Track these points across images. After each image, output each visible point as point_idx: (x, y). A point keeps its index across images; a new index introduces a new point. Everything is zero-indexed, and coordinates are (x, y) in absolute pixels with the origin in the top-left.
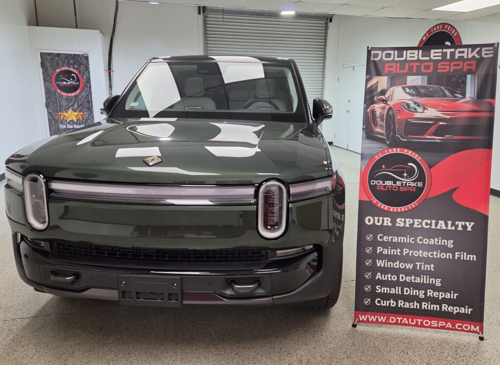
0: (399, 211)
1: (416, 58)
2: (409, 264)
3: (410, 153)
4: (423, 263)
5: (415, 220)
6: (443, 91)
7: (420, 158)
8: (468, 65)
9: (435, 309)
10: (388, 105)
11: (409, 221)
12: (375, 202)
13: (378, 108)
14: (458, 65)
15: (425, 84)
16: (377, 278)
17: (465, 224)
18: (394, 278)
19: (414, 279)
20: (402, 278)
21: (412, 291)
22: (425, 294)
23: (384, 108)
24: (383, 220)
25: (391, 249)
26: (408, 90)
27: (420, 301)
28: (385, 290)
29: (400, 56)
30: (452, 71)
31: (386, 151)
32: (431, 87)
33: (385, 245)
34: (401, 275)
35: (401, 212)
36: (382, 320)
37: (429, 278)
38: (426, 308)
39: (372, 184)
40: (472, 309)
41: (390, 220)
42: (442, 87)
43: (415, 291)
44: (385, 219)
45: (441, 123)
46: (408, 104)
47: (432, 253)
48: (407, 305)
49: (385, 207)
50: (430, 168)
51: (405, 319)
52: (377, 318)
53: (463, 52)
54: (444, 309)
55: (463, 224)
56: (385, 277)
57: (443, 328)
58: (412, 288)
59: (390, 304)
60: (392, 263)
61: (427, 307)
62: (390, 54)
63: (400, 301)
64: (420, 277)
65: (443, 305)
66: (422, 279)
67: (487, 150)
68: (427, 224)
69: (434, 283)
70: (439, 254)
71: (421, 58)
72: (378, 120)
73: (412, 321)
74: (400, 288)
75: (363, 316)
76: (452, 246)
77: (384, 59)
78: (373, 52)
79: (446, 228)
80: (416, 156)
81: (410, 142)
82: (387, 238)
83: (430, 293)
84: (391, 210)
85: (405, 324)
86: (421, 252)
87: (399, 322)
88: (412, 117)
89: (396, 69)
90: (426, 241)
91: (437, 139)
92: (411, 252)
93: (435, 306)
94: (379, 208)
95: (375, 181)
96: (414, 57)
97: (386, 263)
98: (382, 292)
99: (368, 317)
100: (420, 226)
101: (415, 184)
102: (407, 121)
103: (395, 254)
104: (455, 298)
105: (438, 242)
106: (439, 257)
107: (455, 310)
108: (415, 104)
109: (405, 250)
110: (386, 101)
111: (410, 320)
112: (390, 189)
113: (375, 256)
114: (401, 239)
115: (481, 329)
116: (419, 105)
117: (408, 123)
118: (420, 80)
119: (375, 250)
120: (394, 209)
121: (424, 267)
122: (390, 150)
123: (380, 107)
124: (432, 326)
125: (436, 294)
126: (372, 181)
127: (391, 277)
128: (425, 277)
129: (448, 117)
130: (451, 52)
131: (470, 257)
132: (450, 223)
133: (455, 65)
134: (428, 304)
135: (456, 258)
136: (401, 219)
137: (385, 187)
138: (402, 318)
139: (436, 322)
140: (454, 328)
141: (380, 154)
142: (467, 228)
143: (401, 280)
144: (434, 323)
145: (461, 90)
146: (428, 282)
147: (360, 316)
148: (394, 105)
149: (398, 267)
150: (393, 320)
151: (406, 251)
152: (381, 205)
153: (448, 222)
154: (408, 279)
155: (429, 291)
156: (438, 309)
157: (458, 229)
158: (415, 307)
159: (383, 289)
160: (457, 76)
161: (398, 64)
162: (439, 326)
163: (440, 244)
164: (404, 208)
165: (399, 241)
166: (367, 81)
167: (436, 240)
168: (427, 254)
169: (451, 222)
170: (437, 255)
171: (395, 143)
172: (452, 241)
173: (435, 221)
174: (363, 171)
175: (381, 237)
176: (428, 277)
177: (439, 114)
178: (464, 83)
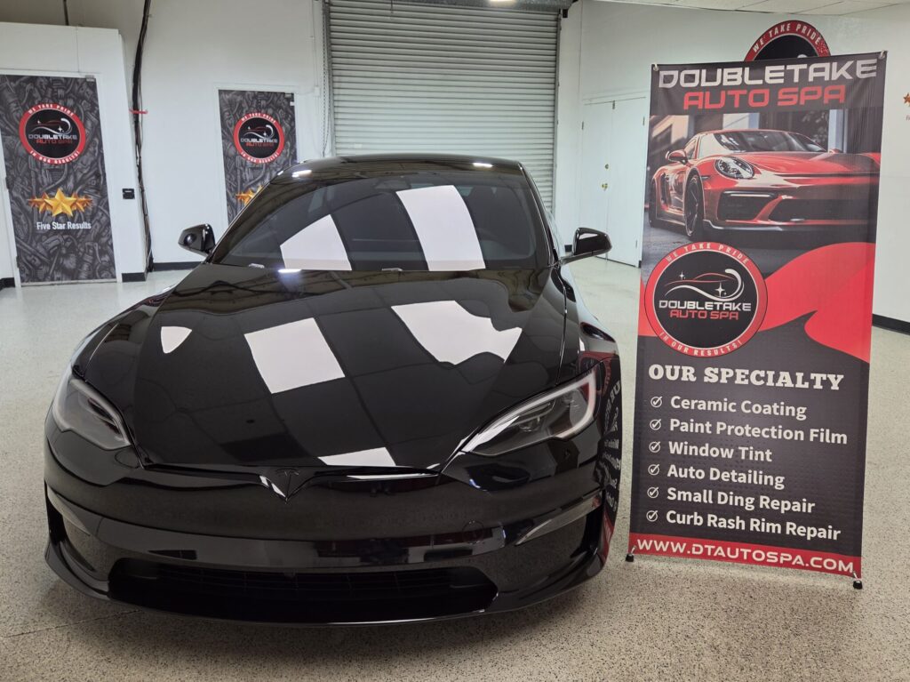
0: (709, 354)
1: (739, 82)
2: (727, 450)
3: (727, 251)
4: (752, 448)
5: (737, 370)
6: (787, 139)
7: (747, 260)
8: (831, 92)
9: (774, 531)
10: (690, 166)
11: (728, 373)
12: (666, 338)
13: (670, 171)
14: (815, 93)
15: (756, 128)
16: (669, 475)
17: (827, 378)
18: (700, 474)
19: (737, 477)
20: (715, 474)
21: (731, 497)
22: (756, 503)
23: (681, 172)
24: (681, 371)
25: (694, 423)
26: (724, 139)
27: (746, 516)
28: (684, 495)
29: (711, 78)
30: (802, 103)
31: (686, 248)
32: (765, 133)
33: (684, 415)
34: (712, 470)
35: (713, 357)
36: (678, 549)
37: (763, 475)
38: (758, 530)
39: (660, 306)
40: (839, 532)
41: (692, 370)
42: (786, 133)
43: (737, 498)
44: (685, 369)
45: (784, 197)
46: (725, 165)
47: (768, 430)
48: (723, 523)
49: (684, 347)
50: (764, 278)
51: (720, 548)
52: (670, 546)
53: (822, 70)
54: (790, 532)
55: (825, 378)
56: (683, 473)
57: (787, 564)
58: (731, 493)
59: (692, 520)
60: (696, 448)
61: (760, 527)
62: (693, 76)
63: (710, 516)
64: (747, 473)
65: (788, 524)
66: (750, 476)
67: (865, 244)
68: (758, 378)
69: (772, 484)
70: (780, 431)
71: (748, 82)
72: (672, 193)
73: (733, 553)
74: (710, 492)
75: (645, 542)
76: (805, 417)
77: (683, 84)
78: (663, 73)
79: (792, 386)
80: (738, 257)
81: (729, 230)
82: (688, 404)
83: (764, 501)
84: (696, 353)
85: (719, 558)
86: (747, 428)
87: (709, 554)
88: (732, 187)
89: (703, 103)
90: (757, 409)
91: (777, 226)
92: (730, 428)
93: (774, 526)
94: (675, 350)
95: (666, 302)
96: (735, 80)
97: (686, 447)
98: (679, 499)
99: (653, 543)
100: (746, 382)
101: (737, 307)
102: (723, 195)
103: (702, 431)
104: (810, 511)
105: (778, 410)
106: (780, 437)
107: (810, 533)
108: (737, 164)
109: (719, 424)
110: (686, 159)
111: (729, 549)
112: (693, 317)
113: (667, 436)
114: (712, 405)
115: (858, 568)
116: (744, 166)
117: (724, 198)
118: (747, 120)
119: (666, 424)
120: (699, 351)
121: (754, 455)
122: (694, 247)
123: (675, 171)
124: (768, 560)
125: (775, 504)
126: (661, 302)
127: (694, 474)
128: (755, 472)
129: (797, 186)
130: (800, 70)
131: (836, 438)
132: (800, 376)
133: (807, 93)
134: (761, 522)
135: (812, 439)
136: (711, 369)
137: (684, 311)
138: (713, 547)
139: (776, 554)
140: (807, 565)
141: (675, 254)
142: (831, 385)
143: (712, 478)
144: (772, 556)
145: (820, 138)
146: (760, 483)
147: (639, 541)
148: (699, 166)
149: (707, 454)
150: (697, 549)
151: (721, 427)
152: (678, 344)
153: (797, 374)
154: (725, 476)
155: (762, 498)
156: (779, 532)
157: (815, 387)
158: (738, 528)
159: (680, 493)
160: (812, 112)
161: (708, 93)
162: (781, 562)
163: (782, 413)
164: (719, 350)
165: (709, 409)
166: (652, 125)
167: (775, 406)
168: (759, 432)
169: (802, 374)
170: (776, 434)
171: (703, 234)
172: (804, 409)
173: (773, 373)
174: (645, 284)
175: (677, 402)
176: (761, 472)
177: (781, 181)
178: (825, 124)
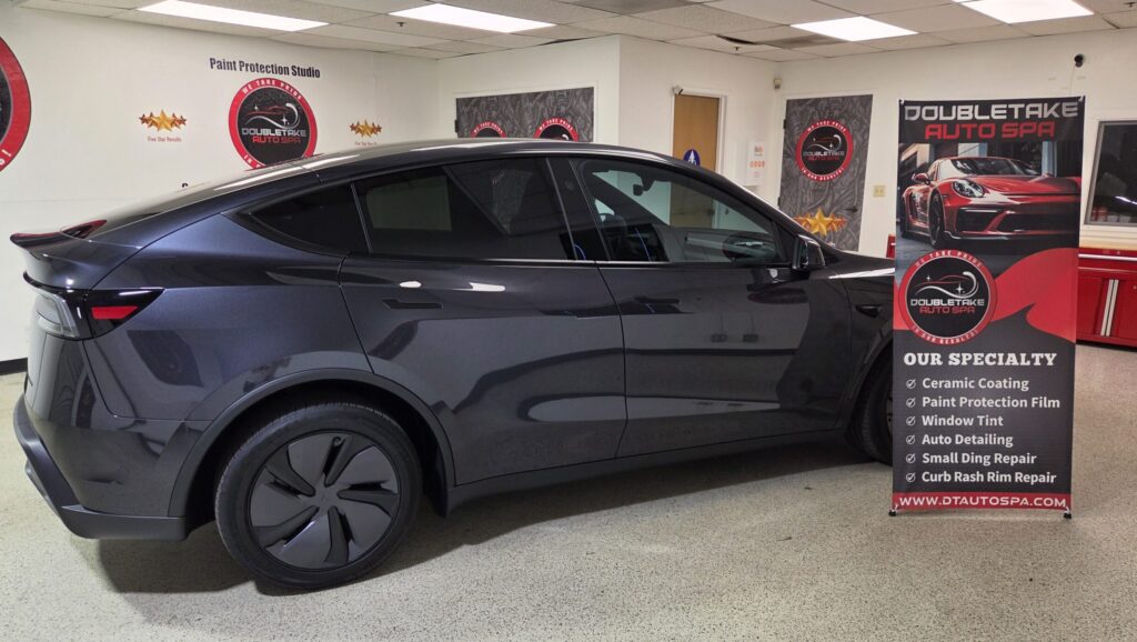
0: (952, 342)
2: (968, 419)
3: (964, 257)
4: (987, 416)
5: (974, 354)
6: (1009, 165)
7: (980, 264)
8: (1043, 127)
9: (1005, 480)
10: (932, 186)
11: (967, 357)
12: (917, 331)
13: (917, 190)
14: (1031, 128)
15: (985, 156)
16: (923, 443)
17: (1045, 357)
18: (948, 440)
19: (976, 440)
20: (959, 439)
21: (972, 457)
22: (992, 460)
23: (926, 191)
24: (930, 357)
25: (942, 399)
26: (959, 165)
28: (936, 458)
29: (948, 112)
30: (1021, 135)
31: (931, 255)
32: (993, 160)
33: (934, 394)
34: (957, 436)
36: (932, 503)
37: (997, 437)
38: (993, 481)
39: (912, 305)
40: (1055, 477)
43: (977, 457)
44: (933, 355)
45: (1008, 212)
46: (960, 185)
47: (999, 400)
48: (967, 478)
49: (932, 337)
52: (925, 500)
53: (1036, 109)
54: (1018, 480)
55: (1042, 357)
56: (934, 441)
58: (973, 453)
59: (942, 478)
60: (944, 419)
61: (995, 478)
62: (933, 112)
63: (956, 473)
65: (1017, 474)
66: (986, 438)
67: (1071, 249)
68: (991, 359)
69: (1003, 443)
70: (1009, 401)
72: (919, 209)
73: (974, 501)
74: (956, 454)
75: (905, 499)
76: (1027, 389)
77: (925, 118)
78: (908, 108)
79: (1018, 364)
80: (974, 262)
81: (966, 240)
82: (937, 384)
83: (998, 458)
84: (942, 342)
85: (964, 506)
87: (956, 504)
88: (966, 203)
89: (941, 134)
90: (991, 384)
91: (1003, 235)
92: (970, 401)
93: (1006, 476)
94: (924, 340)
95: (917, 300)
96: (967, 115)
97: (936, 419)
98: (932, 462)
99: (912, 499)
100: (982, 363)
101: (973, 303)
102: (959, 211)
103: (949, 405)
104: (1032, 462)
105: (1007, 384)
106: (1009, 406)
108: (970, 184)
109: (961, 398)
110: (929, 180)
111: (971, 498)
112: (938, 312)
113: (920, 411)
114: (956, 384)
115: (1068, 503)
116: (976, 187)
117: (961, 214)
118: (977, 149)
119: (919, 401)
120: (945, 340)
121: (989, 421)
122: (938, 255)
123: (920, 191)
124: (1002, 504)
125: (1006, 459)
126: (912, 300)
127: (943, 440)
128: (990, 435)
129: (1018, 203)
130: (1020, 110)
131: (1051, 403)
133: (1025, 128)
134: (996, 474)
135: (1033, 406)
136: (955, 354)
137: (931, 308)
138: (960, 498)
139: (1007, 497)
140: (1032, 505)
141: (922, 260)
142: (1048, 362)
143: (957, 443)
144: (1004, 500)
145: (1036, 164)
146: (995, 443)
147: (901, 499)
148: (940, 187)
149: (952, 424)
150: (947, 501)
151: (963, 401)
152: (927, 336)
153: (1021, 354)
155: (996, 455)
156: (1010, 481)
157: (1035, 364)
158: (978, 480)
159: (932, 457)
160: (1029, 143)
162: (1012, 504)
163: (1010, 387)
164: (960, 338)
165: (954, 387)
166: (901, 151)
167: (1005, 381)
168: (993, 402)
169: (1025, 355)
171: (944, 243)
172: (1027, 382)
173: (1003, 355)
175: (928, 383)
176: (995, 435)
177: (1005, 199)
178: (1040, 153)
